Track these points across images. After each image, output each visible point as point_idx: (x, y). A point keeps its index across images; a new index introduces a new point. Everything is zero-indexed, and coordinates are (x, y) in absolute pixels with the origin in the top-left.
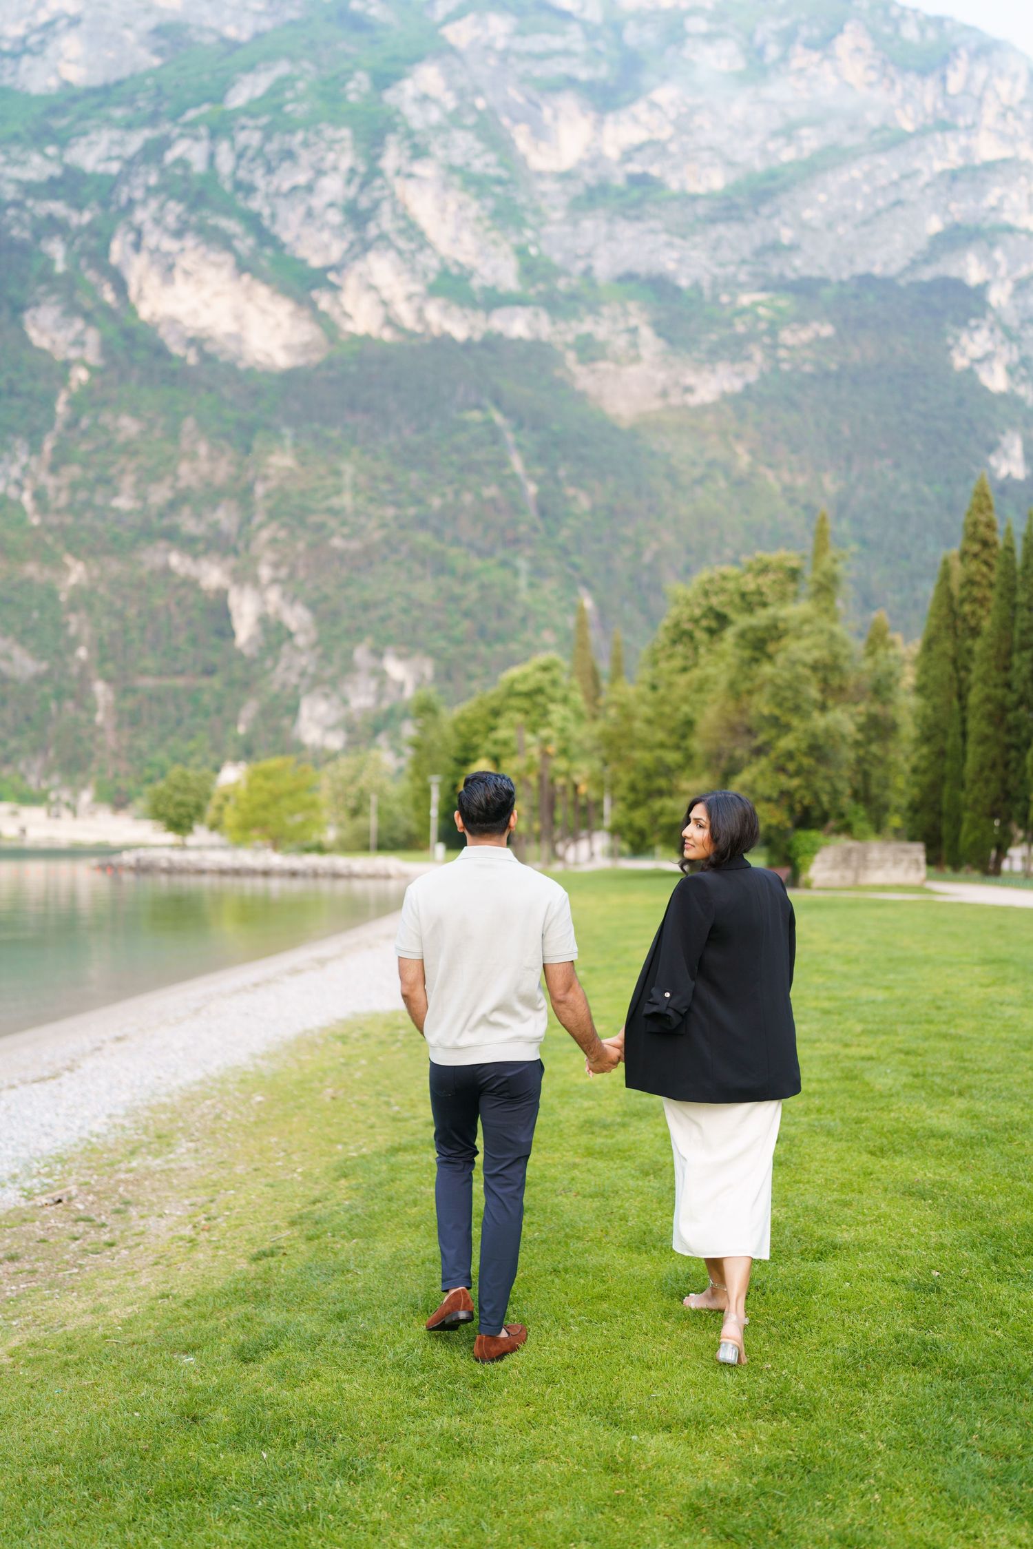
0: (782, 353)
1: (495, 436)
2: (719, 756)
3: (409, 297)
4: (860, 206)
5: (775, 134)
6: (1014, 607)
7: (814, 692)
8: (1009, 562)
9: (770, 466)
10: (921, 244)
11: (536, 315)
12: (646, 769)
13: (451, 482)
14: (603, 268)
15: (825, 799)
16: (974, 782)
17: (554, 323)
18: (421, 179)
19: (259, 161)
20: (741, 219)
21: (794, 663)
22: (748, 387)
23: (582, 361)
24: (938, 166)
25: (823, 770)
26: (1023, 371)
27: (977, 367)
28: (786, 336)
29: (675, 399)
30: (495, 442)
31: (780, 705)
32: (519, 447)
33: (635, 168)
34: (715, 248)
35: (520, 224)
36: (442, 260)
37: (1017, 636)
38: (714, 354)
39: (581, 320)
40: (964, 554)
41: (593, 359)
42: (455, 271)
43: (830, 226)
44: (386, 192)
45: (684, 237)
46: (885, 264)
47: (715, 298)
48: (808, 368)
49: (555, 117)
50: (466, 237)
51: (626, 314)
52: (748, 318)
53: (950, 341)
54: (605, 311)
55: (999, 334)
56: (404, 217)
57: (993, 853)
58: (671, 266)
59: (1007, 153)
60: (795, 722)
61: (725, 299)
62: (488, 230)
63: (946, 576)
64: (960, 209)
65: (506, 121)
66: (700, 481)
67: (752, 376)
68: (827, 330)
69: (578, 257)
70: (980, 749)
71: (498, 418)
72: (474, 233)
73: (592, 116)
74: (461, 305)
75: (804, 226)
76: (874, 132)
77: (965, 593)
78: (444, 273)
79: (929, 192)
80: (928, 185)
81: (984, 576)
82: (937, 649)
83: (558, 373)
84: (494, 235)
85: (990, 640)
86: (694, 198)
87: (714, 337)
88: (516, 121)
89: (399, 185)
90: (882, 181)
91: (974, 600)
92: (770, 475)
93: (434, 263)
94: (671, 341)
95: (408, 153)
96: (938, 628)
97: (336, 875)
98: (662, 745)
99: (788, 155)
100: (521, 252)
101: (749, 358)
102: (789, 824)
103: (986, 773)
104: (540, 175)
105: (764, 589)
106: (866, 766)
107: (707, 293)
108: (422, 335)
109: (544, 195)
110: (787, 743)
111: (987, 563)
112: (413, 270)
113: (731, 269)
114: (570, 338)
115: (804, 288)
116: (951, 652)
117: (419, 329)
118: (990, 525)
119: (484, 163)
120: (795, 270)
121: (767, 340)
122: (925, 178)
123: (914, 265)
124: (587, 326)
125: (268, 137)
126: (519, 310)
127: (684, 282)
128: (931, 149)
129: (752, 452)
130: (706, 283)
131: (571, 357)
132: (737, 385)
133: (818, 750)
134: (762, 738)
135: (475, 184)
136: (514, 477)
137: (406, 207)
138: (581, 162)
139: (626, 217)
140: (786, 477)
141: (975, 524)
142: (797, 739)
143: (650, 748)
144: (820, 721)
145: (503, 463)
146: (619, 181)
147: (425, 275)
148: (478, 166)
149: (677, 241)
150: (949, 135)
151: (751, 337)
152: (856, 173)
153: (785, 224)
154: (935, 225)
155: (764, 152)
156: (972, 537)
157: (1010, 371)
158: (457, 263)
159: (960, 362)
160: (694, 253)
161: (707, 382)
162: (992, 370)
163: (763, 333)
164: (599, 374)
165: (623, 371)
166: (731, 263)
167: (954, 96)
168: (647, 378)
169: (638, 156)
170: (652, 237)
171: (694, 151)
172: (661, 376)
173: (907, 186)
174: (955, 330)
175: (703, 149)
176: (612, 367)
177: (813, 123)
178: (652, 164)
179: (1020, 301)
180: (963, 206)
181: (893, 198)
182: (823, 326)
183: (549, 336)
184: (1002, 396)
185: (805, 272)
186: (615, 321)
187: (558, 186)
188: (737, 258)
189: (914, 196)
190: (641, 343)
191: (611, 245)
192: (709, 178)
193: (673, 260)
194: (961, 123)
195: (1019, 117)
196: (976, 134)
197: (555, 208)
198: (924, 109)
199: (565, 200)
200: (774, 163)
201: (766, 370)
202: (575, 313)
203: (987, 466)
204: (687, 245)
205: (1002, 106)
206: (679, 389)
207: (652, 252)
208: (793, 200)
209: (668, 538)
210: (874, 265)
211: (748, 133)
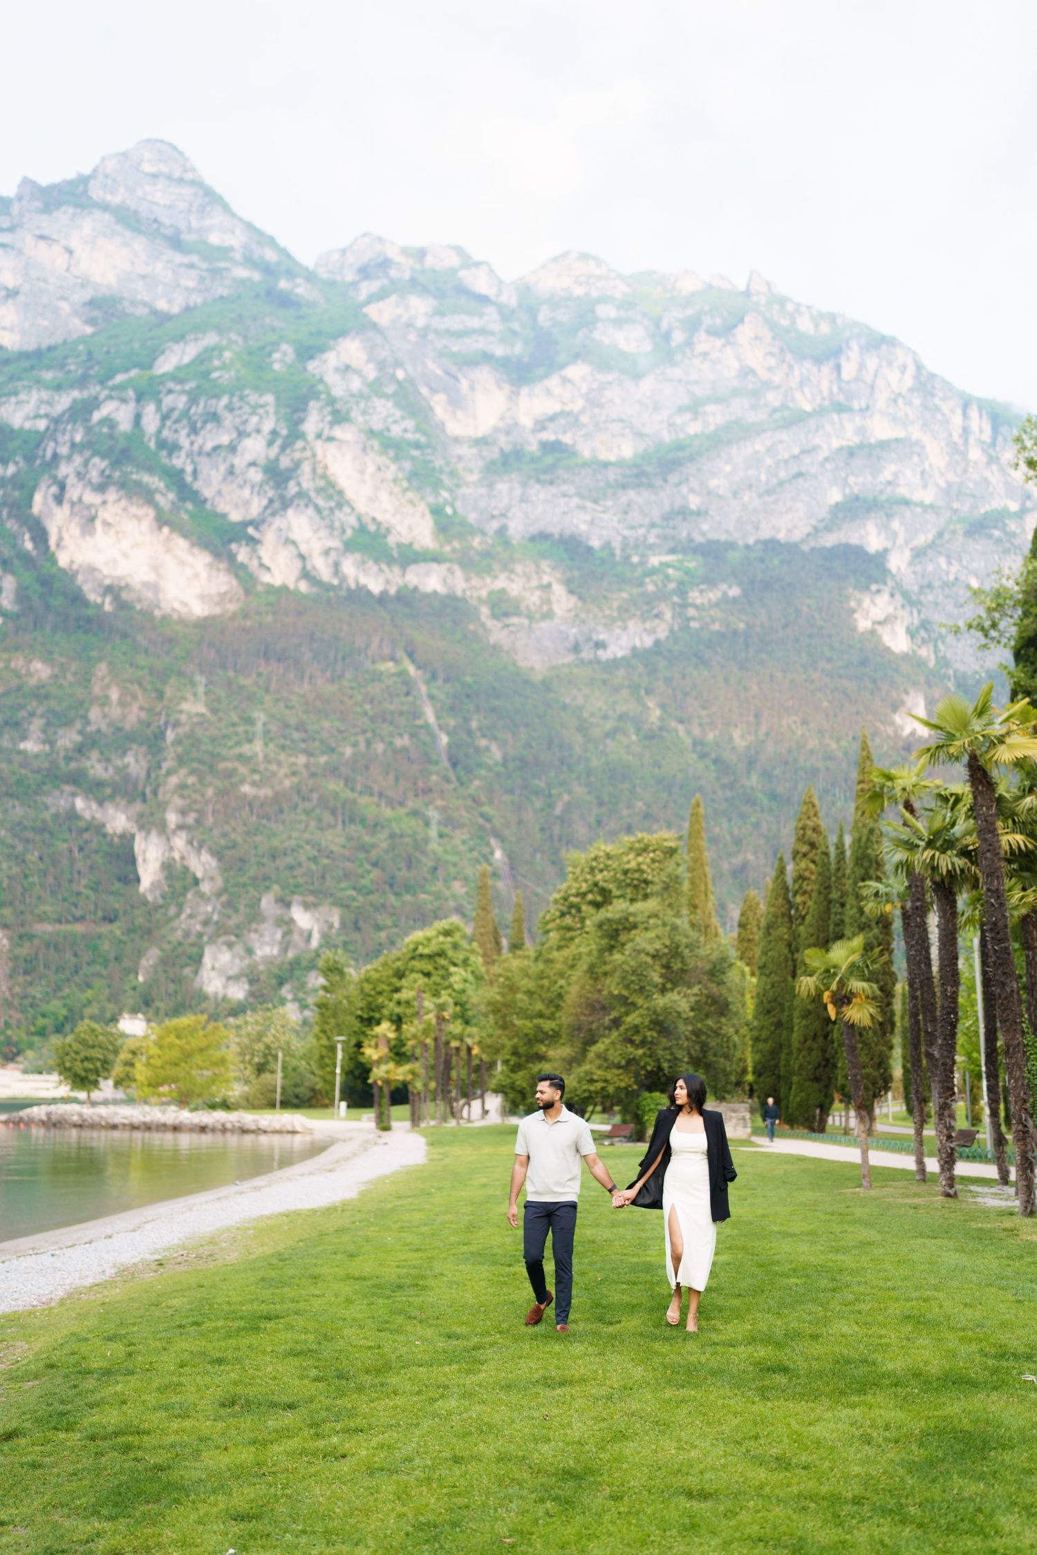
0: (691, 612)
1: (408, 687)
2: (579, 1029)
3: (327, 552)
4: (763, 477)
5: (681, 410)
6: (830, 902)
7: (656, 977)
8: (826, 865)
9: (681, 721)
10: (823, 513)
11: (451, 571)
12: (527, 1035)
13: (364, 732)
14: (517, 528)
15: (665, 1065)
16: (800, 1050)
17: (467, 580)
18: (341, 442)
19: (185, 422)
20: (650, 486)
21: (639, 952)
22: (657, 643)
23: (494, 616)
24: (836, 443)
25: (664, 1042)
26: (923, 634)
27: (879, 629)
28: (695, 596)
29: (586, 654)
30: (408, 694)
31: (627, 987)
32: (432, 697)
33: (549, 436)
34: (627, 510)
35: (437, 486)
36: (359, 519)
37: (831, 927)
38: (624, 612)
39: (495, 577)
40: (795, 854)
41: (506, 614)
42: (372, 528)
43: (735, 494)
44: (308, 454)
45: (596, 501)
46: (790, 531)
47: (627, 558)
48: (716, 627)
49: (472, 389)
50: (384, 496)
51: (539, 572)
52: (658, 578)
53: (853, 604)
54: (519, 568)
55: (898, 597)
56: (324, 477)
57: (818, 1111)
58: (583, 527)
59: (899, 433)
60: (640, 1002)
61: (635, 559)
62: (405, 490)
63: (782, 871)
64: (860, 482)
65: (424, 391)
66: (611, 734)
67: (662, 634)
68: (735, 591)
69: (493, 517)
70: (804, 1022)
71: (412, 670)
72: (391, 493)
73: (507, 388)
74: (377, 561)
75: (710, 494)
76: (775, 410)
77: (796, 886)
78: (362, 529)
79: (828, 466)
80: (827, 459)
81: (812, 873)
82: (775, 933)
83: (471, 627)
84: (410, 495)
85: (811, 930)
86: (606, 465)
87: (625, 595)
88: (434, 391)
89: (319, 446)
90: (786, 456)
91: (805, 893)
92: (681, 728)
93: (352, 520)
94: (581, 598)
95: (329, 418)
96: (775, 916)
97: (244, 1131)
98: (540, 1015)
99: (694, 428)
100: (436, 511)
101: (658, 615)
102: (635, 1087)
103: (809, 1042)
104: (457, 440)
105: (644, 867)
106: (703, 1038)
107: (618, 552)
108: (340, 587)
109: (460, 458)
110: (633, 1019)
111: (813, 862)
112: (331, 527)
113: (642, 531)
114: (484, 593)
115: (713, 552)
116: (786, 937)
117: (336, 582)
118: (815, 829)
119: (403, 428)
120: (703, 534)
121: (676, 599)
122: (824, 453)
123: (816, 532)
124: (501, 582)
125: (193, 400)
126: (434, 566)
127: (595, 543)
128: (828, 428)
129: (663, 706)
130: (616, 545)
131: (485, 611)
132: (648, 641)
133: (661, 1025)
134: (614, 1014)
135: (393, 447)
136: (426, 727)
137: (326, 467)
138: (496, 430)
139: (539, 481)
140: (697, 731)
141: (803, 828)
142: (642, 1016)
143: (531, 1018)
144: (660, 1001)
145: (416, 714)
146: (533, 448)
147: (344, 531)
148: (396, 431)
149: (589, 505)
150: (845, 416)
151: (660, 596)
152: (759, 445)
153: (692, 491)
154: (835, 496)
155: (671, 425)
156: (801, 839)
157: (912, 633)
158: (374, 519)
159: (863, 624)
160: (605, 516)
161: (618, 638)
162: (894, 632)
163: (673, 592)
164: (512, 628)
165: (535, 626)
166: (641, 526)
167: (848, 382)
168: (561, 632)
169: (551, 426)
170: (566, 499)
171: (605, 422)
172: (574, 631)
173: (807, 460)
174: (857, 594)
175: (613, 420)
176: (526, 622)
177: (718, 400)
178: (565, 432)
179: (919, 568)
180: (860, 480)
181: (794, 470)
182: (730, 587)
183: (464, 591)
184: (905, 657)
185: (713, 536)
186: (529, 579)
187: (474, 451)
188: (647, 521)
189: (813, 470)
190: (553, 598)
191: (524, 505)
192: (619, 447)
193: (585, 522)
194: (856, 405)
195: (909, 403)
196: (871, 416)
197: (471, 471)
198: (821, 392)
199: (480, 463)
200: (682, 436)
201: (676, 628)
202: (489, 570)
203: (892, 723)
204: (600, 509)
205: (893, 392)
206: (592, 644)
207: (565, 513)
208: (699, 470)
209: (580, 791)
210: (778, 531)
211: (657, 408)
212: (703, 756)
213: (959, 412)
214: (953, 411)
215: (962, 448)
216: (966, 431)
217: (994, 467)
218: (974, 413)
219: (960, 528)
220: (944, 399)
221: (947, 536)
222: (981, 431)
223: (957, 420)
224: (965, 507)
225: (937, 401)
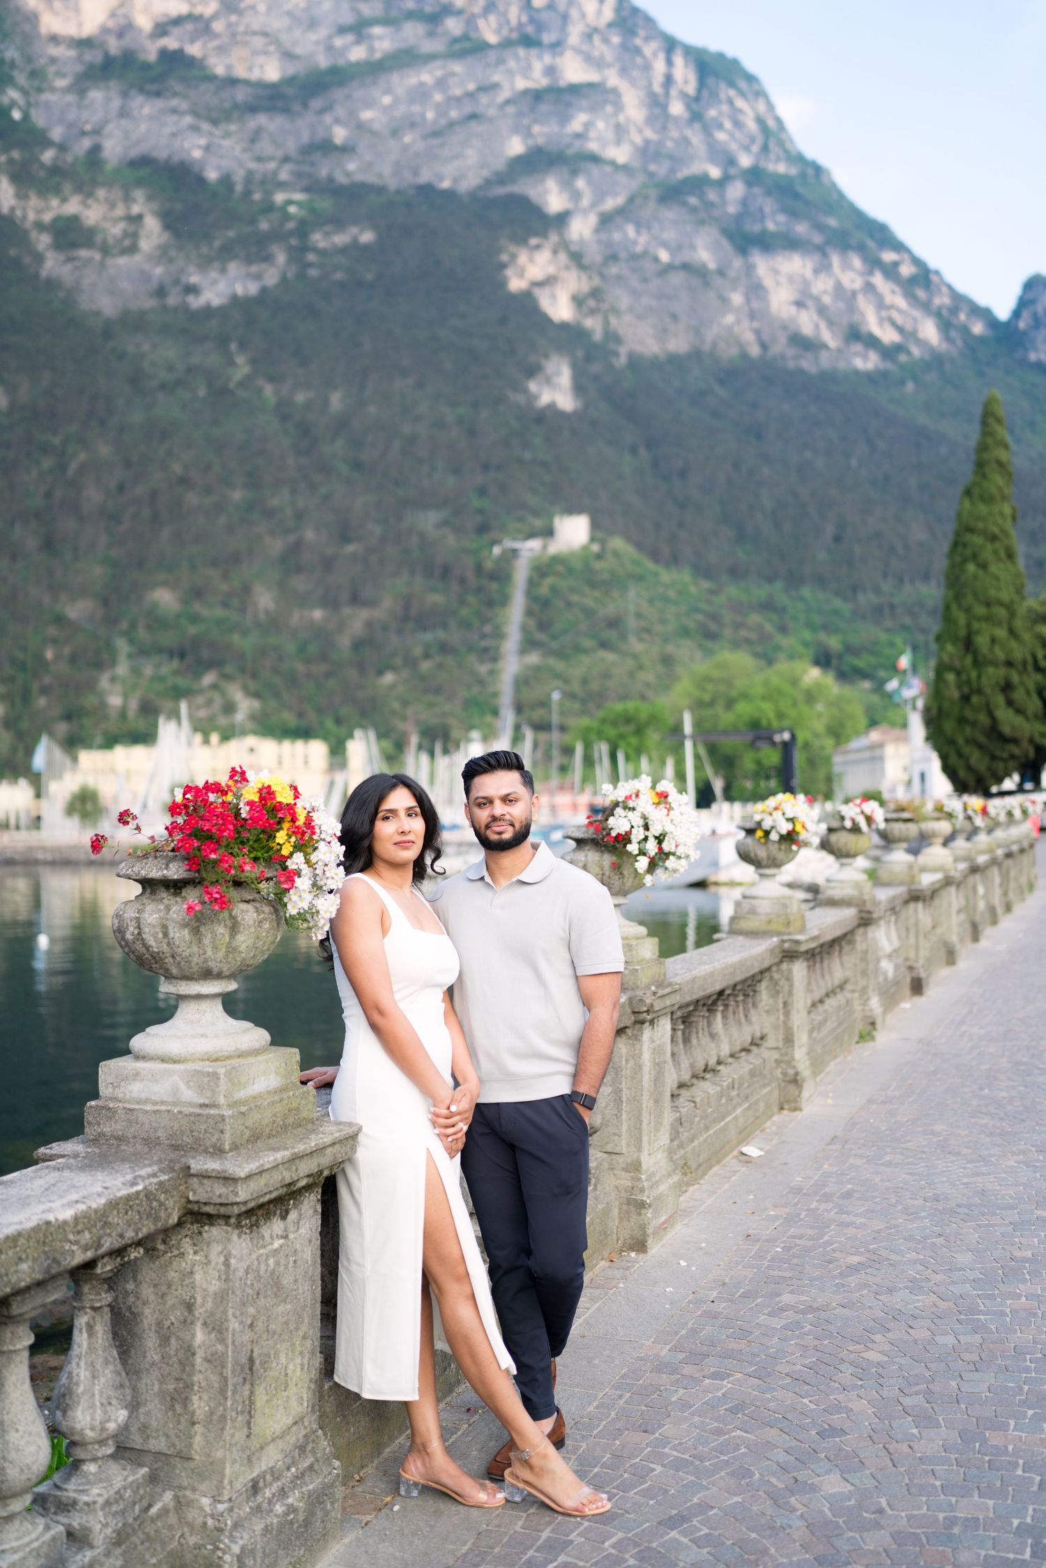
0: (311, 257)
4: (430, 115)
5: (342, 30)
9: (271, 379)
10: (499, 165)
14: (113, 148)
17: (21, 197)
20: (286, 111)
22: (264, 290)
23: (58, 246)
24: (521, 84)
26: (592, 303)
27: (537, 292)
28: (318, 239)
29: (172, 300)
33: (171, 43)
34: (255, 137)
38: (226, 253)
39: (64, 200)
41: (74, 245)
43: (395, 133)
45: (215, 122)
46: (455, 181)
47: (247, 194)
48: (339, 276)
51: (128, 199)
52: (276, 216)
53: (504, 258)
54: (101, 193)
55: (563, 257)
58: (197, 154)
59: (591, 76)
61: (257, 196)
64: (542, 132)
67: (271, 277)
68: (367, 237)
69: (84, 133)
75: (361, 126)
76: (456, 41)
79: (511, 110)
80: (508, 102)
83: (16, 253)
86: (240, 83)
87: (231, 234)
90: (458, 92)
92: (267, 388)
94: (177, 234)
99: (357, 54)
101: (268, 258)
104: (54, 39)
107: (239, 188)
109: (53, 60)
113: (272, 166)
114: (47, 217)
115: (353, 194)
120: (348, 174)
121: (294, 242)
122: (505, 94)
123: (488, 183)
124: (72, 207)
127: (212, 175)
128: (512, 64)
129: (253, 362)
130: (239, 177)
131: (43, 238)
132: (253, 288)
138: (105, 30)
139: (141, 90)
140: (286, 391)
149: (205, 126)
150: (534, 52)
151: (276, 235)
152: (427, 76)
153: (337, 121)
154: (516, 147)
155: (330, 48)
157: (578, 301)
159: (516, 284)
160: (226, 143)
161: (215, 282)
162: (554, 297)
163: (291, 233)
164: (78, 264)
165: (110, 261)
166: (271, 159)
167: (538, 10)
168: (142, 272)
169: (176, 31)
170: (175, 118)
171: (246, 33)
172: (159, 271)
173: (484, 99)
174: (512, 248)
175: (254, 33)
176: (97, 256)
177: (386, 21)
178: (192, 41)
179: (603, 236)
180: (546, 129)
181: (468, 109)
182: (362, 230)
183: (13, 209)
184: (564, 326)
185: (359, 177)
186: (112, 206)
187: (72, 53)
188: (280, 153)
189: (492, 112)
190: (142, 233)
191: (124, 122)
192: (261, 67)
193: (199, 147)
194: (547, 38)
195: (606, 41)
196: (561, 54)
197: (60, 75)
198: (508, 22)
199: (79, 68)
200: (341, 62)
201: (290, 275)
202: (57, 191)
203: (526, 391)
204: (218, 132)
205: (588, 26)
206: (179, 289)
207: (174, 135)
208: (348, 97)
209: (105, 450)
210: (441, 179)
211: (313, 24)
212: (285, 418)
213: (661, 56)
214: (655, 54)
215: (662, 99)
216: (669, 80)
217: (697, 126)
218: (679, 60)
219: (653, 193)
220: (647, 39)
221: (638, 201)
222: (686, 82)
223: (659, 66)
224: (660, 169)
225: (638, 42)
